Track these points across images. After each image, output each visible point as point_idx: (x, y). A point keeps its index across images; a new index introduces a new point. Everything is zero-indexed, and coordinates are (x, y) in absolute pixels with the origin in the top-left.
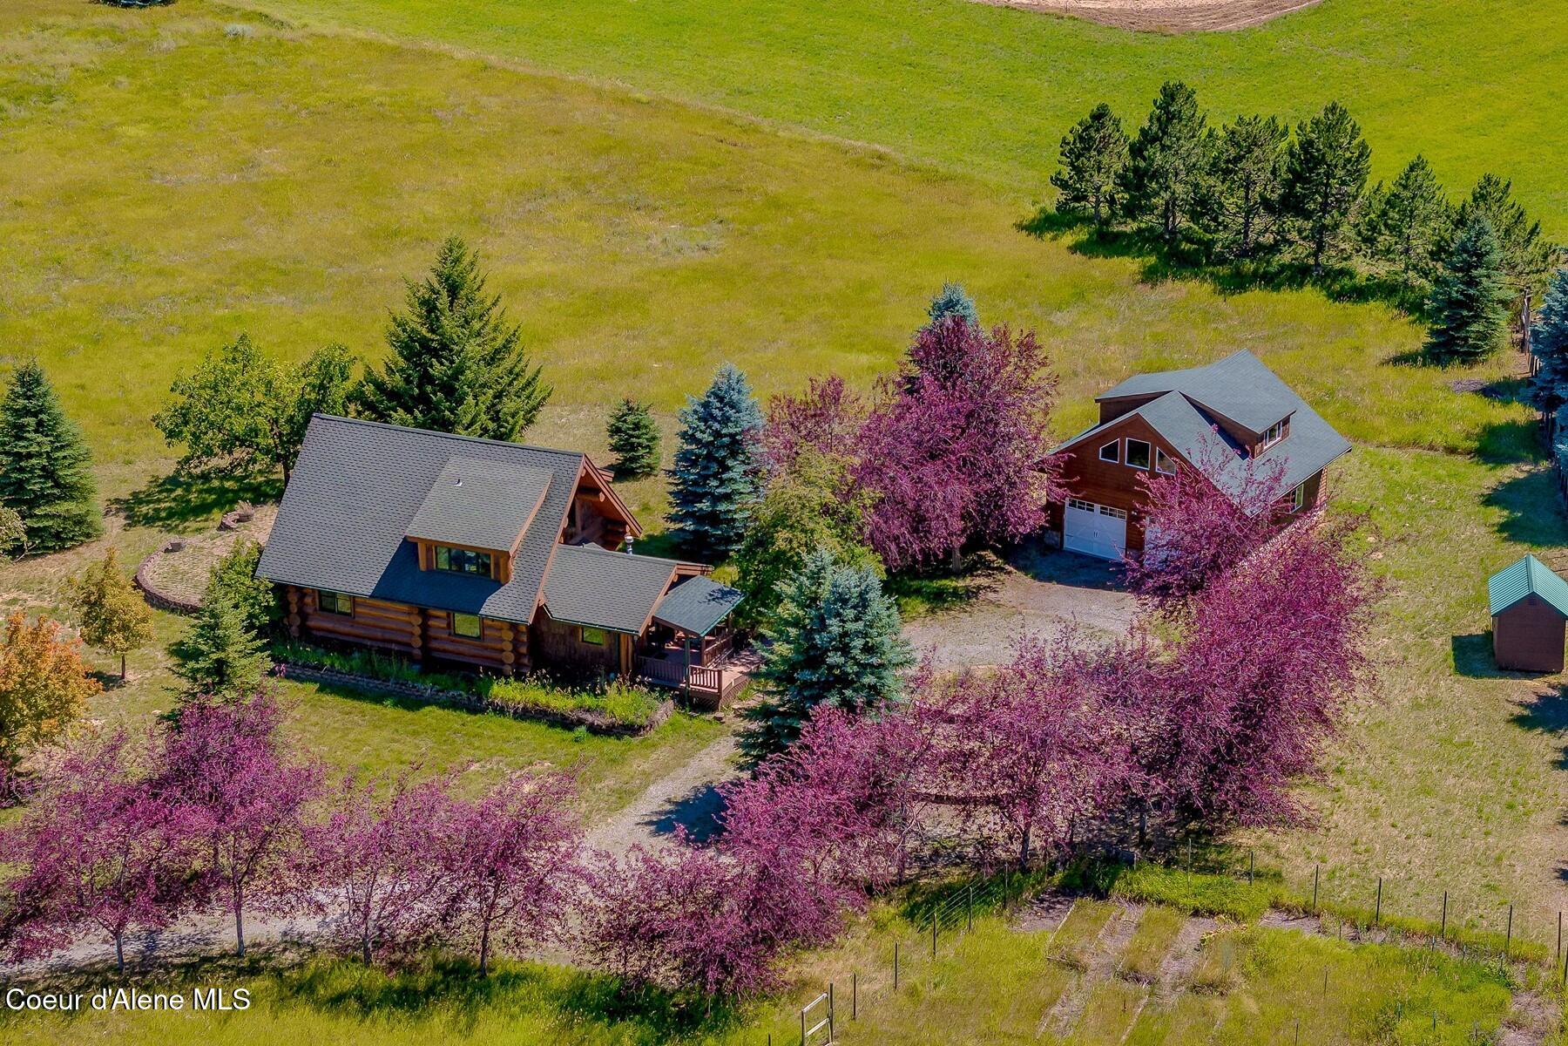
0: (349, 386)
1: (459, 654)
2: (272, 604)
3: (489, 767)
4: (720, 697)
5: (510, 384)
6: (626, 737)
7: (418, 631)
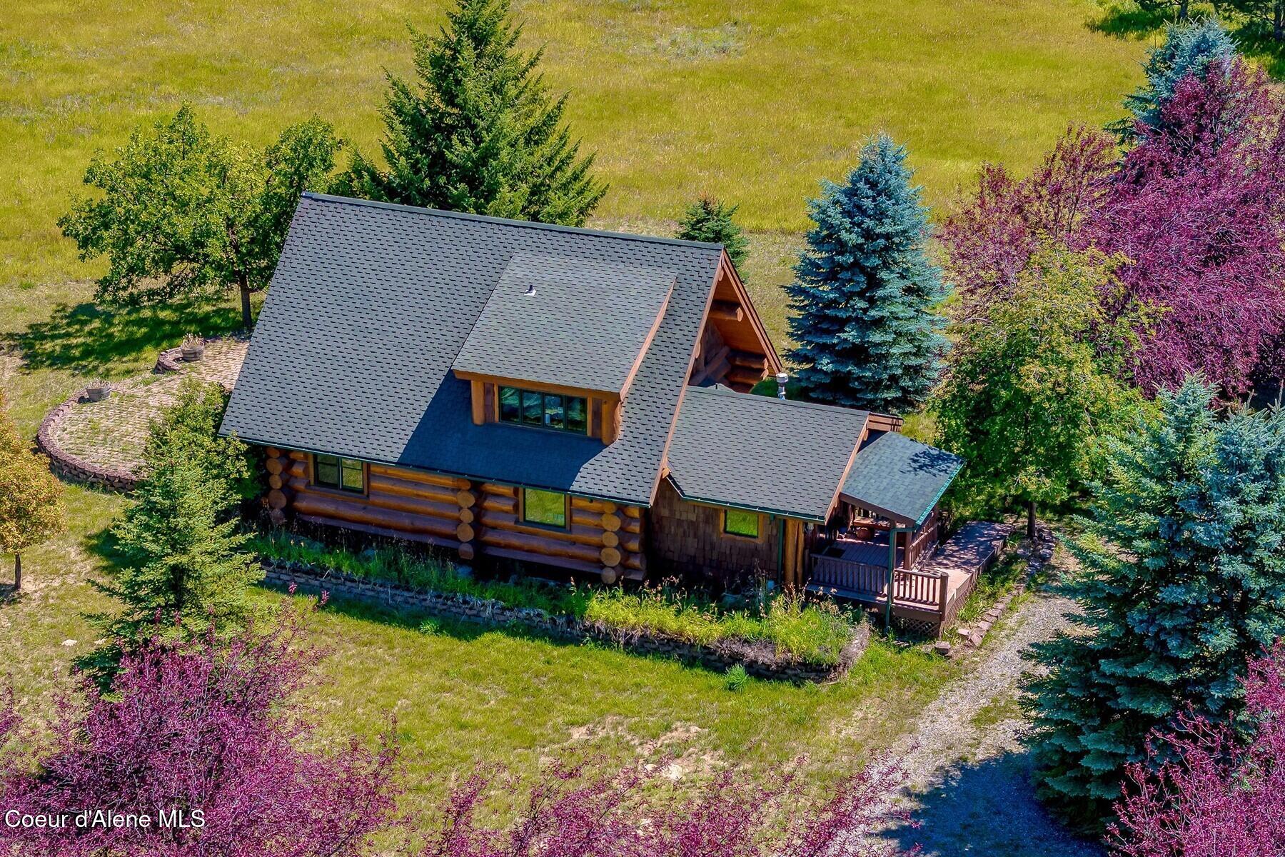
0: (332, 176)
1: (531, 551)
2: (246, 475)
3: (602, 734)
4: (942, 618)
5: (552, 176)
6: (809, 683)
7: (468, 516)
